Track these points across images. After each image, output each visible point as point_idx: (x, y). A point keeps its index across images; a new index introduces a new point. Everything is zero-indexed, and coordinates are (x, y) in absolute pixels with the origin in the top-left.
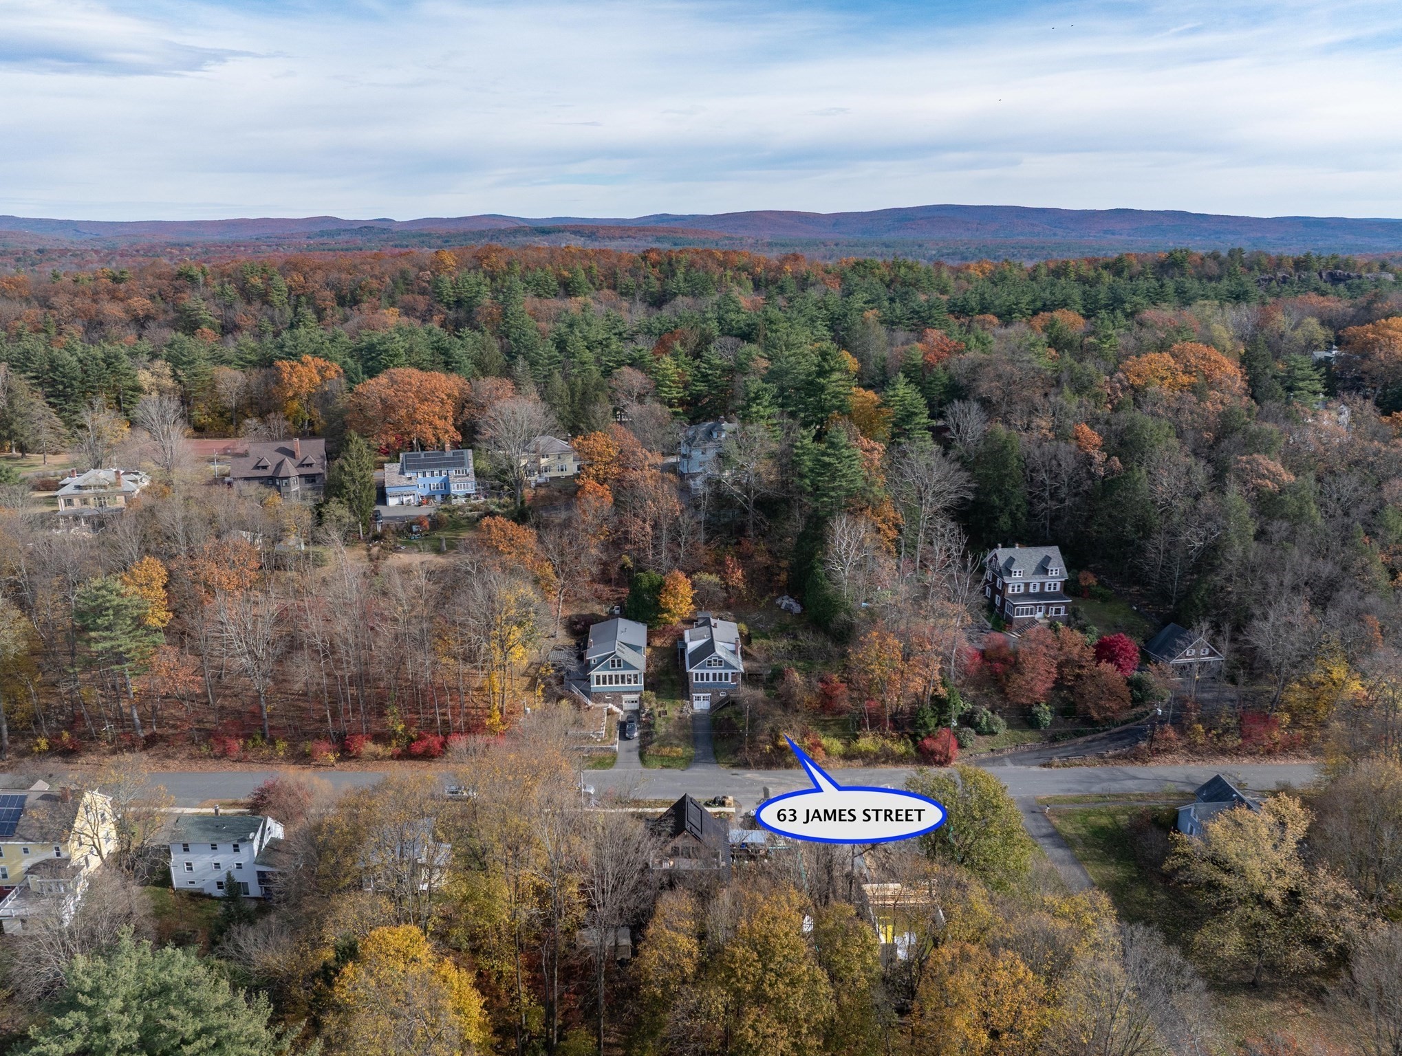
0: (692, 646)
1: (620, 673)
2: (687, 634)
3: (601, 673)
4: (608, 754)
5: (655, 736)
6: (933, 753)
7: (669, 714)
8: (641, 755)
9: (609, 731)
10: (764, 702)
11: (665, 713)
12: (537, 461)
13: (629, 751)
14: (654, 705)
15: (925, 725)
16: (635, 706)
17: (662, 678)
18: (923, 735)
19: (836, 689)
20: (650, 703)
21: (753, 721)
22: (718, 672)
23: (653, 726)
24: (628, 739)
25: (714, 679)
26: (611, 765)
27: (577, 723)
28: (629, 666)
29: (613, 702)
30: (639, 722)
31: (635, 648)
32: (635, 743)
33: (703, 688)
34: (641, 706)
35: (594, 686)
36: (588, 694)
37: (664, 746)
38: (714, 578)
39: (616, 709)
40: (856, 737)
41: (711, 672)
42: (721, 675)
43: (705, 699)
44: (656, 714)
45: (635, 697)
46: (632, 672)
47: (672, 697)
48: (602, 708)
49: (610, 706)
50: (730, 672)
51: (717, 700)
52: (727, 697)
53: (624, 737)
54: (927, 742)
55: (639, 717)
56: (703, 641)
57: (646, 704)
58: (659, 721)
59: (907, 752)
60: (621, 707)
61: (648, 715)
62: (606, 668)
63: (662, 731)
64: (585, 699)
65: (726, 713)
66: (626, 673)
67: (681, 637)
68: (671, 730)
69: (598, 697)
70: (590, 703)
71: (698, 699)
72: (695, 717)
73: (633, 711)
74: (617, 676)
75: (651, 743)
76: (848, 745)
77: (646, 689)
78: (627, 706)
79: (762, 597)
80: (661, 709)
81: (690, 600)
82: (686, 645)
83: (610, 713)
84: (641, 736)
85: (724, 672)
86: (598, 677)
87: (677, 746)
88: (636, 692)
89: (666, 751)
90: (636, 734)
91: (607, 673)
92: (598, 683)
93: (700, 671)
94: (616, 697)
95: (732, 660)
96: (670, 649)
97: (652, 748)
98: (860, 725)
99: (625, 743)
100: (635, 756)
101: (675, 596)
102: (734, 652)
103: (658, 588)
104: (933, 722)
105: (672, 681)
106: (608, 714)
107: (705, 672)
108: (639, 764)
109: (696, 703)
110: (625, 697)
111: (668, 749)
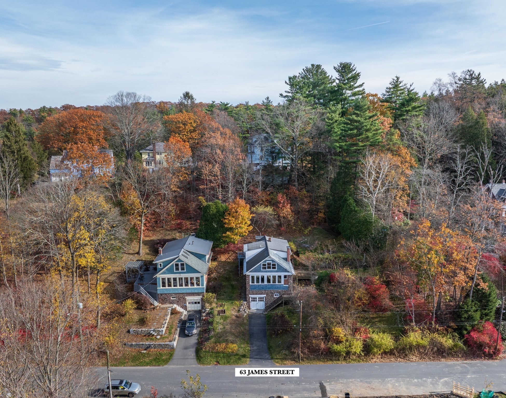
0: (250, 254)
1: (183, 276)
2: (246, 247)
3: (166, 276)
4: (166, 351)
5: (212, 333)
6: (480, 346)
7: (227, 313)
8: (198, 352)
9: (169, 329)
10: (316, 297)
11: (224, 312)
12: (154, 157)
13: (186, 348)
14: (214, 305)
15: (470, 318)
16: (198, 307)
17: (224, 283)
18: (469, 328)
19: (378, 289)
20: (211, 303)
21: (305, 317)
22: (272, 274)
23: (211, 323)
24: (188, 336)
25: (269, 281)
26: (166, 361)
27: (142, 322)
28: (192, 270)
29: (178, 303)
30: (200, 320)
31: (200, 257)
32: (193, 340)
33: (259, 290)
34: (203, 307)
35: (160, 288)
36: (154, 295)
37: (220, 343)
38: (269, 210)
39: (179, 309)
40: (405, 332)
41: (266, 275)
42: (274, 277)
43: (261, 299)
44: (216, 313)
45: (198, 298)
46: (194, 275)
47: (231, 299)
48: (166, 309)
49: (175, 306)
50: (282, 274)
51: (272, 300)
52: (281, 298)
53: (183, 334)
54: (474, 335)
55: (201, 316)
56: (259, 250)
57: (207, 305)
58: (217, 319)
59: (455, 346)
60: (185, 308)
61: (208, 314)
62: (170, 271)
63: (219, 328)
64: (152, 300)
65: (279, 311)
66: (189, 275)
67: (241, 249)
68: (228, 327)
69: (164, 299)
70: (156, 304)
71: (254, 299)
72: (251, 317)
73: (196, 312)
74: (181, 279)
75: (208, 339)
76: (396, 339)
77: (207, 291)
78: (191, 307)
79: (306, 227)
80: (221, 309)
81: (249, 222)
82: (244, 255)
83: (174, 312)
84: (200, 334)
85: (277, 274)
86: (163, 279)
87: (233, 342)
88: (198, 294)
89: (221, 347)
90: (195, 331)
91: (172, 276)
92: (164, 285)
93: (256, 274)
94: (181, 299)
95: (285, 265)
96: (233, 263)
97: (208, 345)
98: (406, 319)
99: (184, 340)
100: (191, 353)
101: (237, 218)
102: (286, 259)
103: (222, 214)
104: (477, 315)
105: (232, 286)
106: (172, 314)
107: (260, 274)
108: (195, 361)
109: (252, 304)
110: (189, 298)
111: (223, 345)
